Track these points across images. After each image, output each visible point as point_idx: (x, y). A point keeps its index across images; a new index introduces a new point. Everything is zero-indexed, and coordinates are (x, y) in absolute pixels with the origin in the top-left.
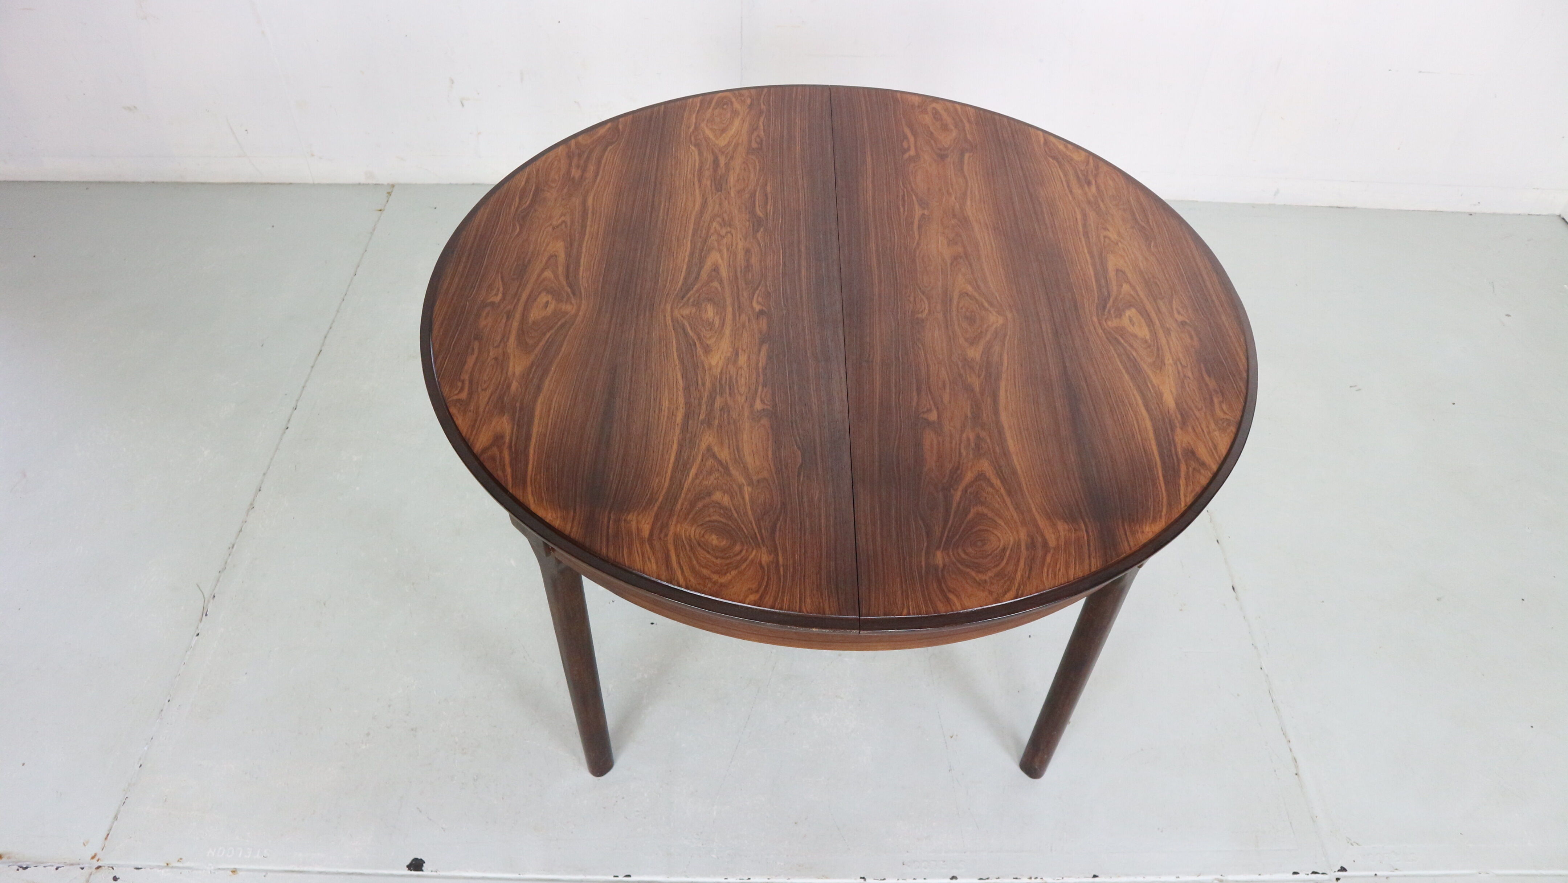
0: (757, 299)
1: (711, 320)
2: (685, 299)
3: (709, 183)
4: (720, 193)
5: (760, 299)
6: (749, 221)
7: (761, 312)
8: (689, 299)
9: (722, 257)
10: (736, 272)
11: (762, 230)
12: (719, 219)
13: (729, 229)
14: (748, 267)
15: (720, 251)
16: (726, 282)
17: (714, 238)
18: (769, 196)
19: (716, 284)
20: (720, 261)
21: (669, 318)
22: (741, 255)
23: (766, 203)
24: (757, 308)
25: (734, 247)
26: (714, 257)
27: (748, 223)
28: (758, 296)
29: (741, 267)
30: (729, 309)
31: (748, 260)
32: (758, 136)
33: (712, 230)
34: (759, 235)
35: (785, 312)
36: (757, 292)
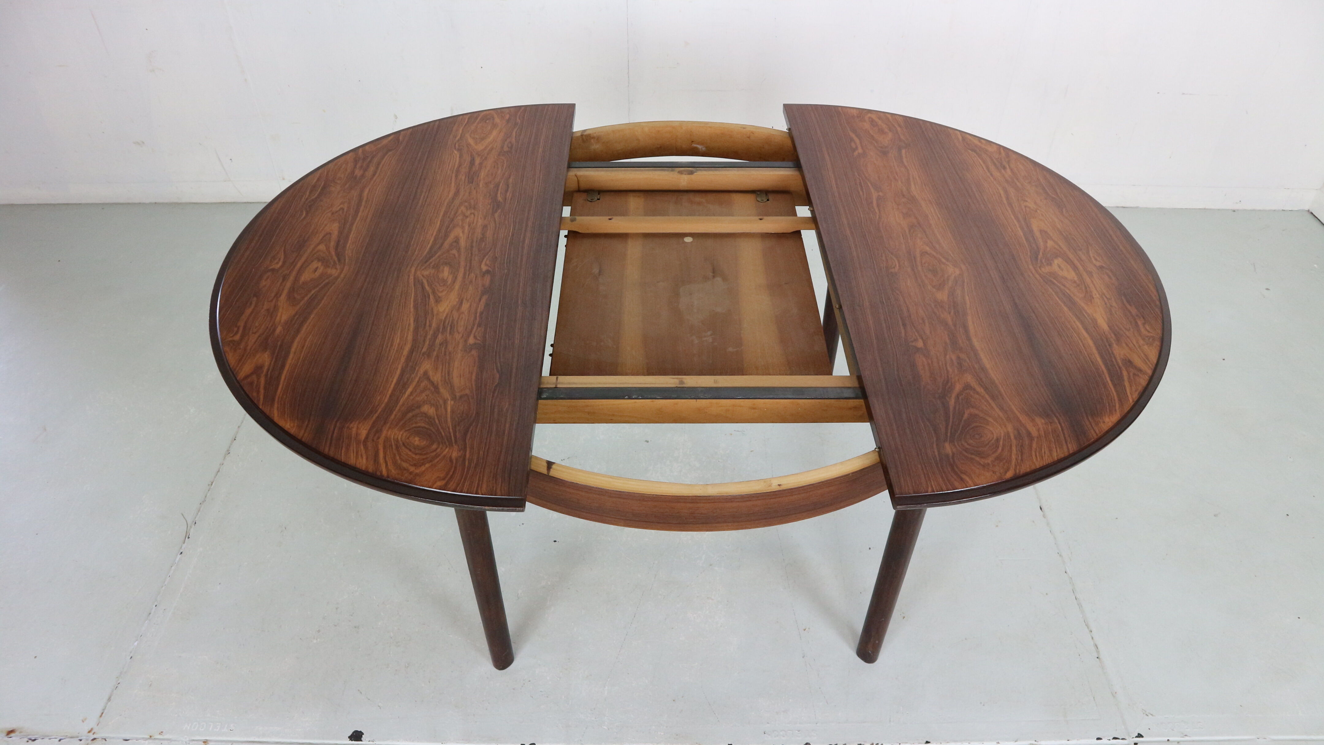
0: (486, 262)
1: (446, 278)
2: (428, 263)
3: (463, 178)
4: (471, 185)
5: (488, 262)
6: (490, 205)
7: (488, 272)
8: (431, 263)
9: (463, 232)
10: (472, 242)
11: (499, 211)
12: (466, 204)
13: (473, 211)
14: (483, 239)
15: (463, 227)
16: (463, 250)
17: (460, 218)
18: (511, 186)
19: (454, 252)
20: (461, 235)
21: (412, 277)
22: (479, 231)
23: (507, 191)
24: (484, 268)
25: (474, 224)
26: (458, 232)
27: (489, 206)
28: (487, 260)
29: (477, 238)
30: (462, 270)
31: (483, 234)
32: (510, 142)
33: (460, 212)
34: (496, 215)
35: (506, 271)
36: (487, 257)
